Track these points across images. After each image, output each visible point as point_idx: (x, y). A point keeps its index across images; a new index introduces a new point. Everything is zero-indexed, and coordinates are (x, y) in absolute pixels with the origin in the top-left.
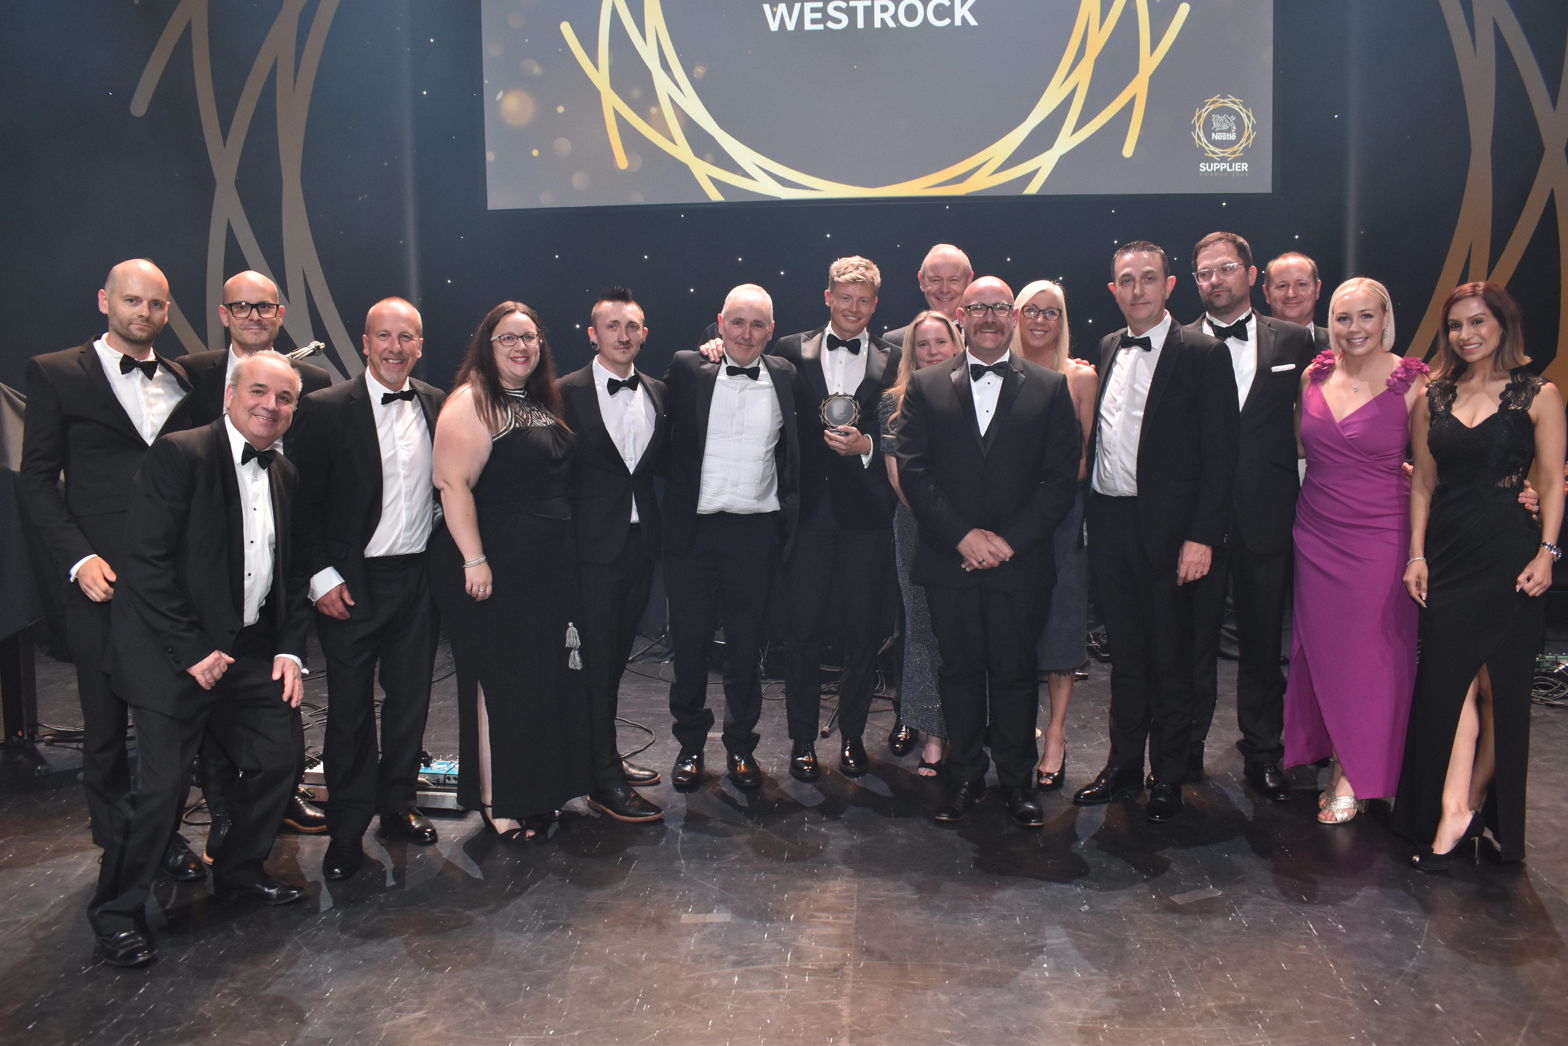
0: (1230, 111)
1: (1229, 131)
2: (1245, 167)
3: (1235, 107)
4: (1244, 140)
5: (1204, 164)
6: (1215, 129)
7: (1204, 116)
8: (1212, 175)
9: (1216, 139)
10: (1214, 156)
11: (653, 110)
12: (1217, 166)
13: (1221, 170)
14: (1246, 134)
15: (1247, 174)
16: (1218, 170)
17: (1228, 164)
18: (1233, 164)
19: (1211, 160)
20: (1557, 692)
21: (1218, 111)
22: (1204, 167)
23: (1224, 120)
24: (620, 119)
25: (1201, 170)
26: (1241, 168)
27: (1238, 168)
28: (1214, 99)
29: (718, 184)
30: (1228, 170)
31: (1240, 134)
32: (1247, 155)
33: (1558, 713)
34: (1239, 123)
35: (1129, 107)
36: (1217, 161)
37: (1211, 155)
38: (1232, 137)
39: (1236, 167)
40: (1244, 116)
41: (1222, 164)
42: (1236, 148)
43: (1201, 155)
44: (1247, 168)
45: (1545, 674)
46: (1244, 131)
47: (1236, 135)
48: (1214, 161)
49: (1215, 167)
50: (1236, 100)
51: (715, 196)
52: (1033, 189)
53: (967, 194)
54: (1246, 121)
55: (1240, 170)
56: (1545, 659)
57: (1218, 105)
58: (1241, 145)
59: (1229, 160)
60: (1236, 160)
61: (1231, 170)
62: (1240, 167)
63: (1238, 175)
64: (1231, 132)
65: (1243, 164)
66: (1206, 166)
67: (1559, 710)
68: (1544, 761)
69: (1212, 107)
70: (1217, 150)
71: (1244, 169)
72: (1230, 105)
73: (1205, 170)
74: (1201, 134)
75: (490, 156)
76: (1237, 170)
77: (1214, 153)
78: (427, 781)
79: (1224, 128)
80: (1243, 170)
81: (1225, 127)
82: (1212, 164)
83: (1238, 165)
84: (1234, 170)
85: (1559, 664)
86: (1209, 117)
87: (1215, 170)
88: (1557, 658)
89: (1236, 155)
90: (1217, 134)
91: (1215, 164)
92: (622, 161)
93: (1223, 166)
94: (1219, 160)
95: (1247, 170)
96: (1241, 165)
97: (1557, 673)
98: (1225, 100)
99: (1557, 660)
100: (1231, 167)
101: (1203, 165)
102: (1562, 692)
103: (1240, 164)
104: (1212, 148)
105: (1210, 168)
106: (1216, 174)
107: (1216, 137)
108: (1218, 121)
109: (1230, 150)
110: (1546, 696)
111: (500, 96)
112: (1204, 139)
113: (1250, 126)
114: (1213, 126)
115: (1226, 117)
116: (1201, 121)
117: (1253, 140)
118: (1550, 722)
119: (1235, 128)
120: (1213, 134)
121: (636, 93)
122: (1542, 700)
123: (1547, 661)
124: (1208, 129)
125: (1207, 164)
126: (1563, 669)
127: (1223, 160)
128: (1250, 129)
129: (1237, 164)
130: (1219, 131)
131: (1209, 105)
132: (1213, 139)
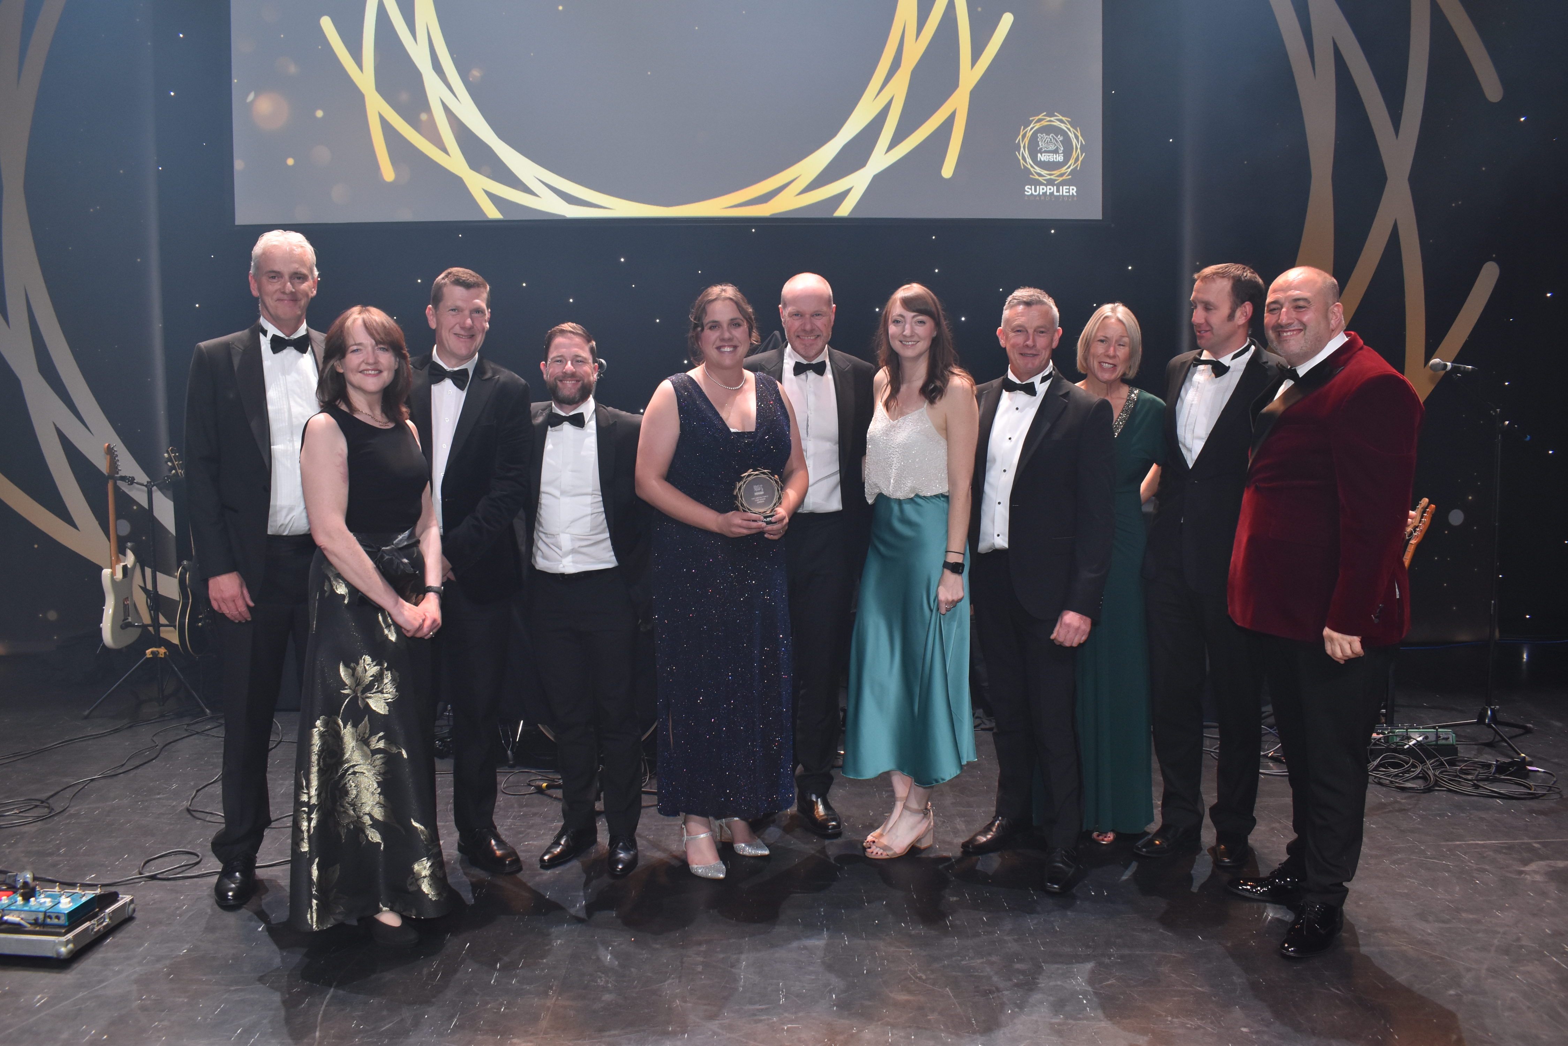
0: (1057, 131)
1: (1056, 152)
2: (1073, 190)
3: (1063, 126)
4: (1072, 161)
5: (1030, 187)
6: (1041, 149)
7: (1029, 134)
8: (1038, 198)
9: (1042, 160)
10: (1040, 179)
11: (424, 117)
12: (1043, 189)
13: (1048, 194)
14: (1074, 155)
15: (1075, 199)
16: (1044, 194)
17: (1055, 187)
18: (1061, 187)
19: (1037, 183)
20: (1408, 771)
21: (1042, 130)
22: (1029, 190)
23: (1051, 140)
24: (385, 124)
25: (1026, 193)
26: (1069, 192)
27: (1066, 192)
28: (1040, 117)
29: (495, 199)
30: (1055, 193)
31: (1067, 155)
32: (1075, 178)
33: (1410, 797)
34: (1067, 143)
35: (949, 122)
36: (1043, 184)
37: (1037, 177)
38: (1060, 158)
39: (1064, 191)
40: (1072, 135)
41: (1048, 187)
42: (1063, 170)
43: (1026, 178)
44: (1076, 192)
45: (1395, 750)
46: (1073, 152)
47: (1063, 156)
48: (1041, 184)
49: (1041, 190)
50: (1064, 119)
51: (493, 213)
52: (844, 210)
53: (771, 215)
54: (1074, 141)
55: (1068, 194)
56: (1394, 732)
57: (1044, 123)
58: (1069, 167)
59: (1056, 182)
60: (1064, 183)
61: (1058, 194)
62: (1068, 190)
63: (1066, 199)
64: (1059, 153)
65: (1071, 188)
66: (1031, 189)
67: (1412, 794)
68: (1394, 862)
69: (1038, 126)
70: (1044, 172)
71: (1073, 193)
72: (1057, 124)
73: (1030, 192)
74: (1026, 155)
75: (239, 165)
76: (1064, 194)
77: (1040, 175)
78: (23, 922)
79: (1050, 149)
80: (1071, 194)
81: (1052, 147)
82: (1038, 187)
83: (1066, 189)
84: (1061, 194)
85: (1409, 738)
86: (1034, 136)
87: (1041, 193)
88: (1407, 732)
89: (1064, 178)
90: (1043, 155)
91: (1041, 187)
92: (388, 173)
93: (1050, 189)
94: (1045, 182)
95: (1075, 194)
96: (1069, 189)
97: (1407, 748)
98: (1052, 119)
99: (1407, 734)
100: (1058, 191)
101: (1028, 188)
102: (1413, 771)
103: (1068, 187)
104: (1038, 170)
105: (1035, 191)
106: (1042, 198)
107: (1043, 157)
108: (1043, 141)
109: (1057, 173)
110: (1397, 775)
111: (251, 97)
112: (1029, 160)
113: (1079, 147)
114: (1039, 146)
115: (1053, 136)
116: (1026, 140)
117: (1081, 161)
118: (1400, 810)
119: (1062, 149)
120: (1039, 155)
121: (404, 97)
122: (1391, 782)
123: (1396, 736)
124: (1034, 150)
125: (1033, 187)
126: (1414, 745)
127: (1050, 182)
128: (1079, 150)
129: (1065, 187)
130: (1046, 152)
131: (1035, 123)
132: (1039, 160)
